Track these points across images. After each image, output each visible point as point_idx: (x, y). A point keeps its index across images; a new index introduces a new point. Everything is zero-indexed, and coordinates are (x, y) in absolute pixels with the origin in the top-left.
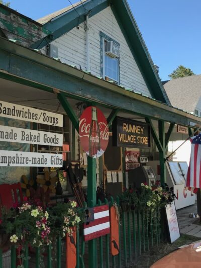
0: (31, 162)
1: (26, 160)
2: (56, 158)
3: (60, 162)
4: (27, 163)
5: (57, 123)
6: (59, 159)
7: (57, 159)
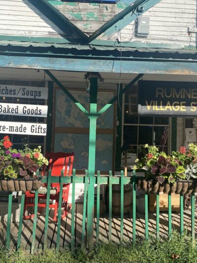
0: (9, 130)
1: (3, 128)
2: (37, 127)
3: (43, 131)
4: (3, 131)
5: (40, 96)
6: (41, 128)
7: (39, 128)
